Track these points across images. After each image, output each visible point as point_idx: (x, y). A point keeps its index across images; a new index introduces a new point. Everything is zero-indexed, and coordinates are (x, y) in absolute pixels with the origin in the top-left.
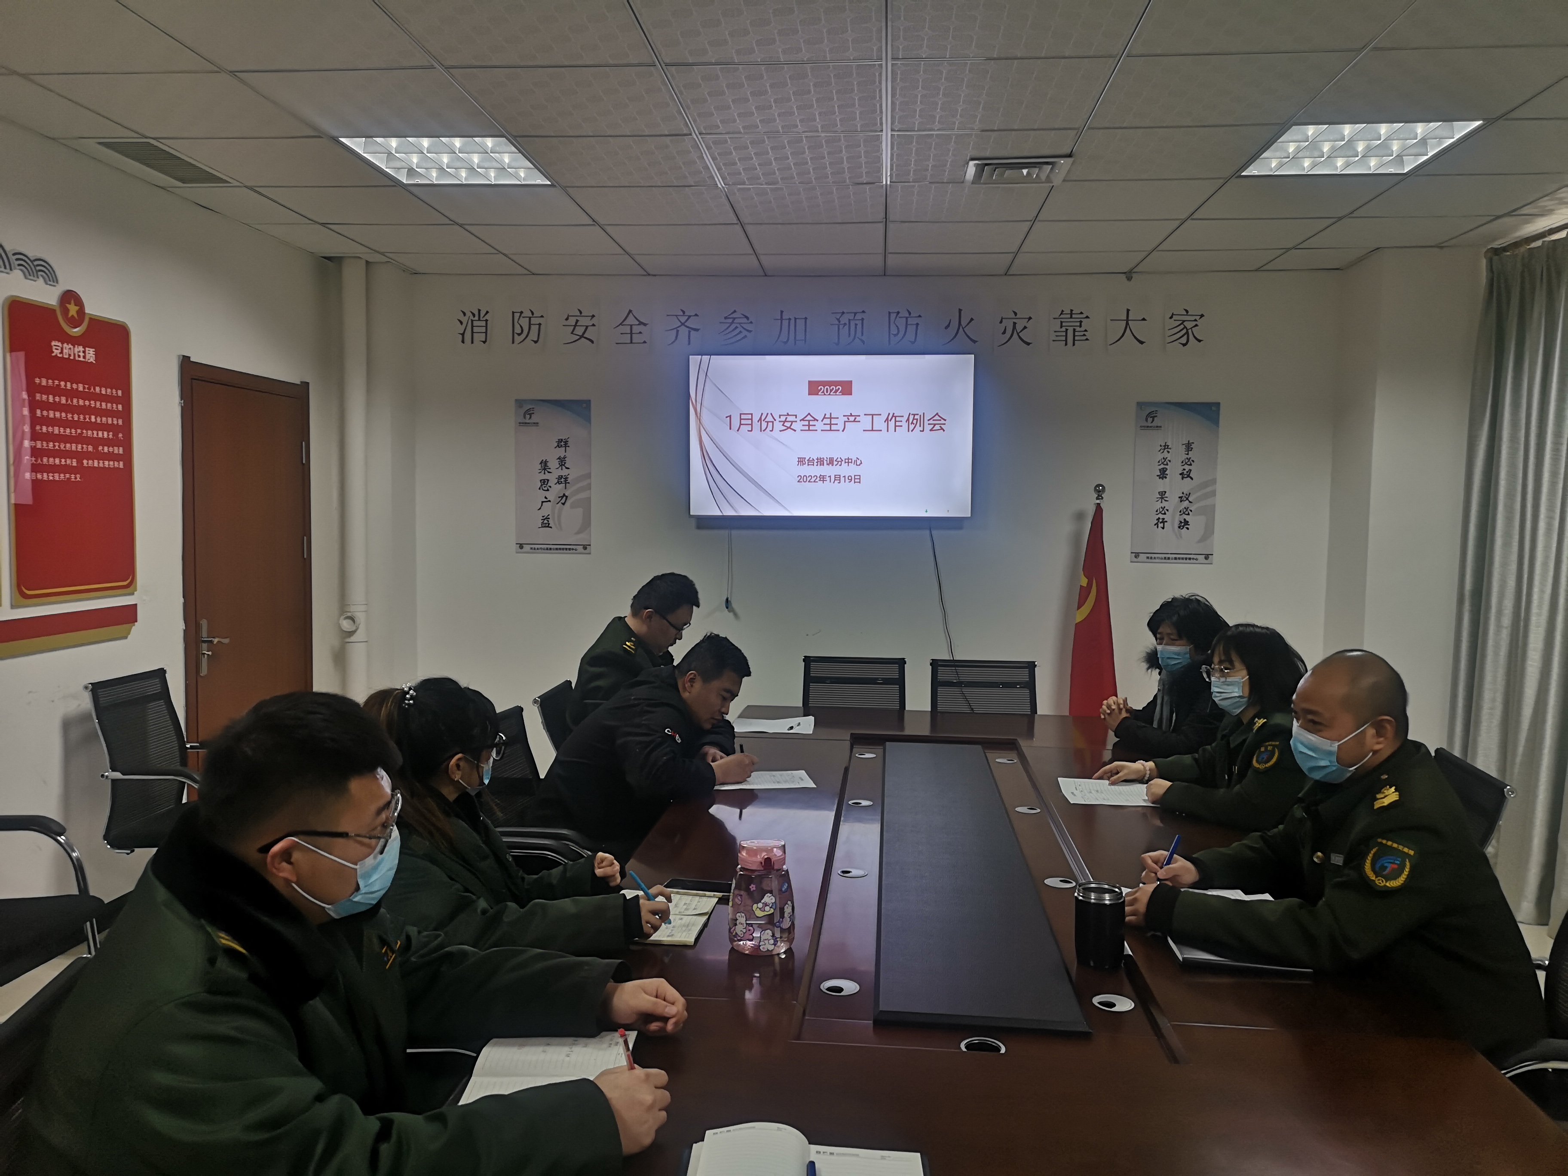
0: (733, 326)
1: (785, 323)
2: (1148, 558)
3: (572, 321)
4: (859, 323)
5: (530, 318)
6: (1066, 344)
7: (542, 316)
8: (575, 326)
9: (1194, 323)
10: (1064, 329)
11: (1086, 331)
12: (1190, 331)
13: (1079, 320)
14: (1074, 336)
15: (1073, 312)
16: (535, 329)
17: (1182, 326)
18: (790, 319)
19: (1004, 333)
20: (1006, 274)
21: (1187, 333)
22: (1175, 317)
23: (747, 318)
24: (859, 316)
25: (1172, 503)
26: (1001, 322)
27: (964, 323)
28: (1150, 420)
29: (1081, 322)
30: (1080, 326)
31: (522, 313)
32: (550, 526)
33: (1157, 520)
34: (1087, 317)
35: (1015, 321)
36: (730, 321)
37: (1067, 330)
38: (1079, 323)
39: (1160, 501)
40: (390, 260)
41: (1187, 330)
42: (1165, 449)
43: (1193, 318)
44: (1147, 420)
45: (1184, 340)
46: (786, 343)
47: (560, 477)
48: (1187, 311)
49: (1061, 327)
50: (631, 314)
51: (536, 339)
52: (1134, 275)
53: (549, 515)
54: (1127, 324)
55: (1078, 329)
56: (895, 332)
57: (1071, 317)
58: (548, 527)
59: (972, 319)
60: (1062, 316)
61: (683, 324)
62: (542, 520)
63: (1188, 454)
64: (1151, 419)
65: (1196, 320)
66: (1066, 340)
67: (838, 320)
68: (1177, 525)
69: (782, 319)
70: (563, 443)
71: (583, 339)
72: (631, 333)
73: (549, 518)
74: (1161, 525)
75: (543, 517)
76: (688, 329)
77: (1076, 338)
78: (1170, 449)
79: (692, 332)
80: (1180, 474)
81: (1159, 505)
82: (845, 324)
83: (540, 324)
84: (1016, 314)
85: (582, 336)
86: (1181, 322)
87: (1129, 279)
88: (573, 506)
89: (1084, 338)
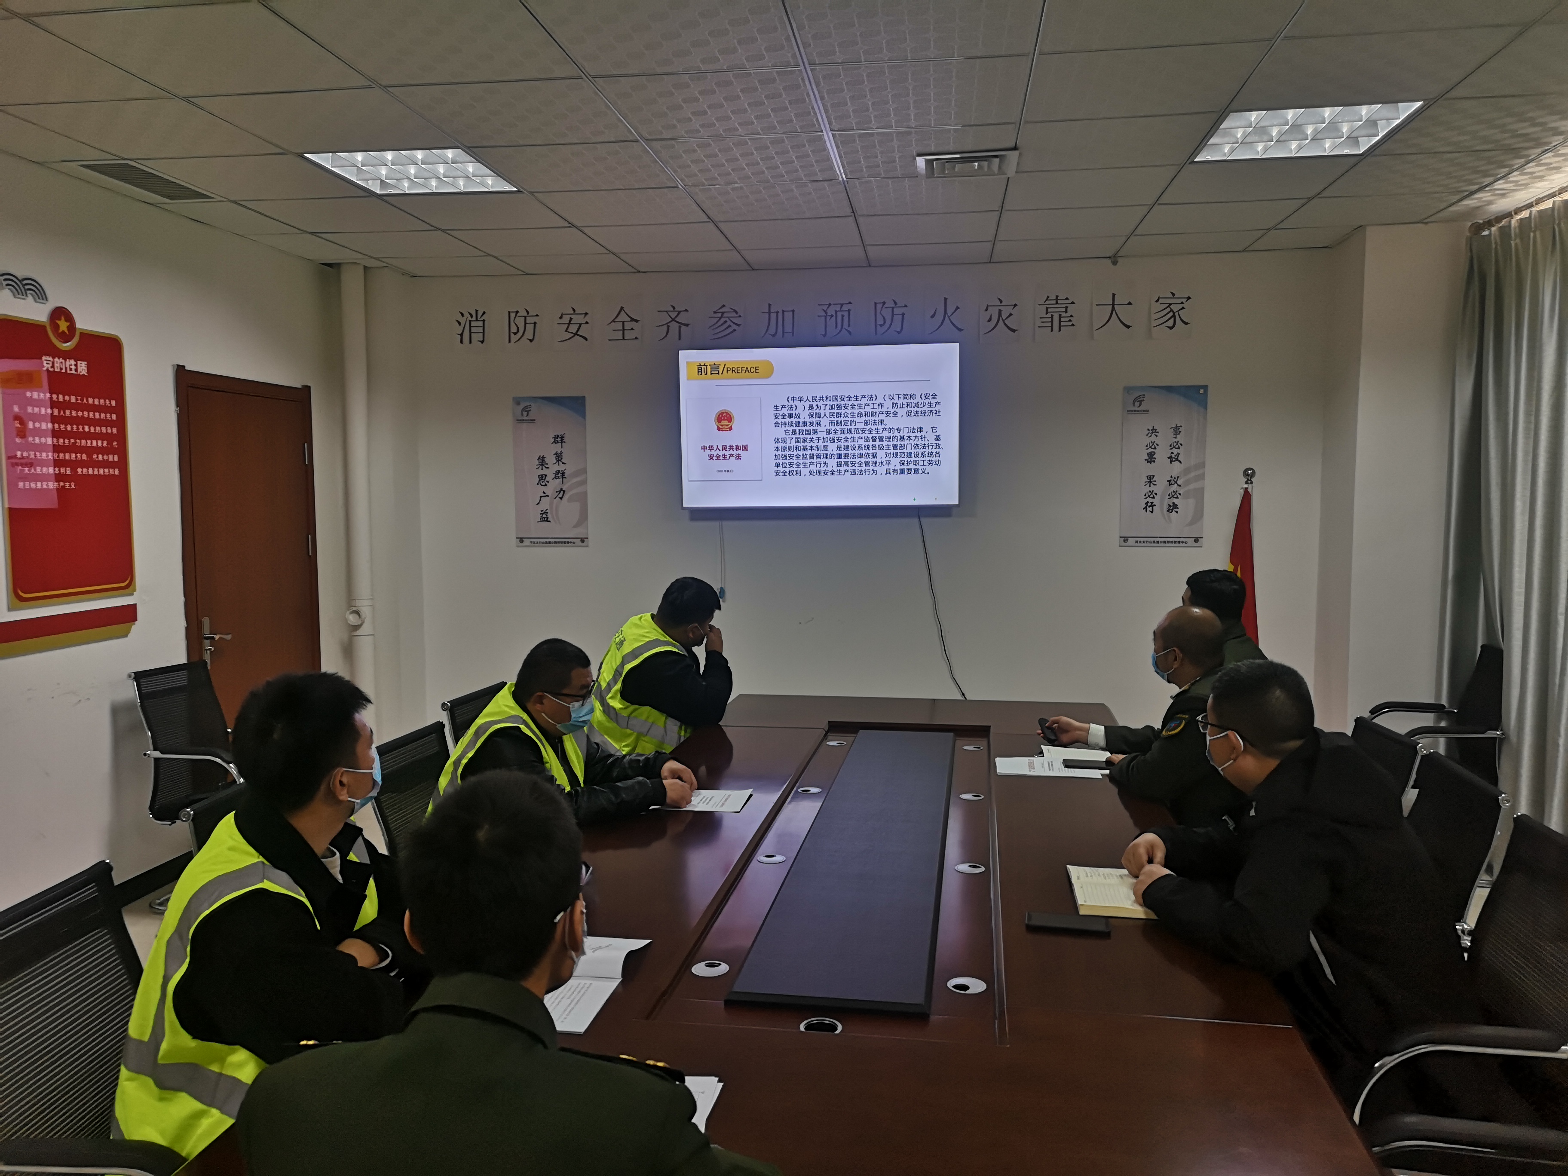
0: (723, 320)
1: (773, 316)
2: (1137, 542)
3: (566, 319)
4: (846, 314)
5: (525, 317)
6: (1052, 330)
7: (537, 315)
8: (570, 323)
9: (1181, 306)
10: (1049, 315)
11: (1071, 316)
12: (1176, 314)
13: (1064, 306)
14: (1060, 322)
15: (1059, 298)
16: (530, 328)
17: (1168, 309)
18: (777, 312)
19: (990, 320)
20: (990, 262)
21: (1174, 316)
22: (1161, 301)
23: (737, 313)
24: (845, 308)
25: (1160, 487)
26: (987, 310)
27: (949, 312)
28: (1137, 404)
29: (1066, 308)
30: (1066, 312)
31: (517, 312)
32: (548, 520)
33: (1146, 504)
34: (1073, 303)
35: (1001, 308)
36: (719, 315)
37: (1052, 316)
38: (1065, 309)
39: (1149, 484)
40: (387, 265)
41: (1174, 313)
42: (1152, 433)
43: (1179, 301)
44: (1134, 404)
45: (1171, 322)
46: (774, 336)
47: (558, 472)
48: (1173, 294)
49: (1047, 314)
50: (623, 311)
51: (531, 338)
52: (1120, 260)
53: (547, 510)
54: (1113, 308)
55: (1063, 314)
56: (882, 322)
57: (1057, 303)
58: (547, 521)
59: (957, 308)
60: (1048, 302)
61: (673, 320)
62: (541, 514)
63: (1176, 438)
64: (1139, 403)
65: (1182, 303)
66: (1052, 327)
67: (826, 312)
68: (1165, 508)
69: (770, 313)
70: (559, 439)
71: (576, 336)
72: (624, 330)
73: (547, 513)
74: (1150, 509)
75: (542, 511)
76: (678, 324)
77: (1062, 324)
78: (1158, 432)
79: (683, 327)
80: (1169, 458)
81: (1147, 489)
82: (832, 316)
83: (535, 323)
84: (1001, 301)
85: (576, 334)
86: (1168, 305)
87: (1115, 263)
88: (569, 500)
89: (1070, 323)
